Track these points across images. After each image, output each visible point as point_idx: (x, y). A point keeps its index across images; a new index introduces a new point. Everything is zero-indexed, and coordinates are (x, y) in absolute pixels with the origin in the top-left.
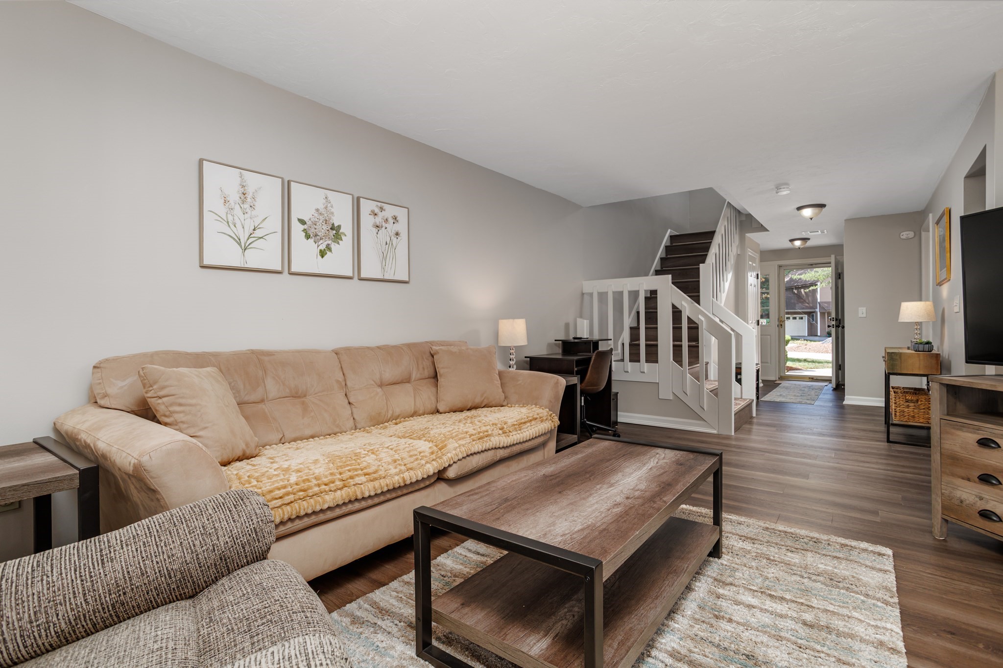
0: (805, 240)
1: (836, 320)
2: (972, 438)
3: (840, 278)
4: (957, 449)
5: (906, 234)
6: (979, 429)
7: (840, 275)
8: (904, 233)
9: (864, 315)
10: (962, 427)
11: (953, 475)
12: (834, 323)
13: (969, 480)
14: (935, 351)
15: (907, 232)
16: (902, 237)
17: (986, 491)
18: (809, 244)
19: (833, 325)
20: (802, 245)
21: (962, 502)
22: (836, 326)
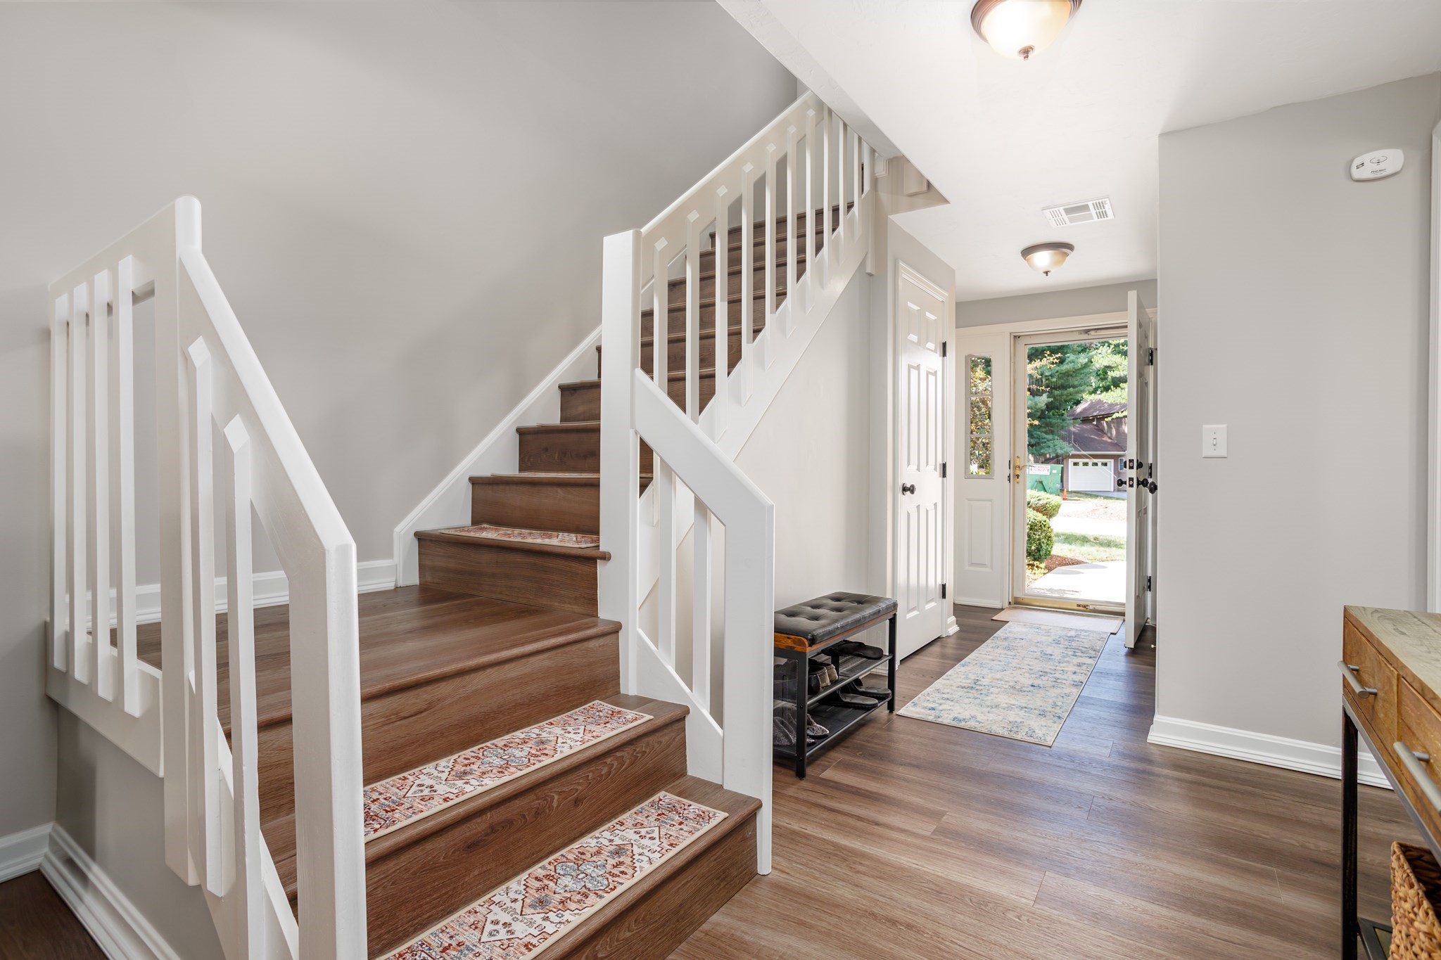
1: (1140, 465)
3: (1151, 362)
5: (1374, 164)
7: (1151, 355)
8: (1366, 158)
12: (1133, 473)
15: (1378, 154)
16: (1357, 174)
19: (1131, 479)
22: (1139, 483)
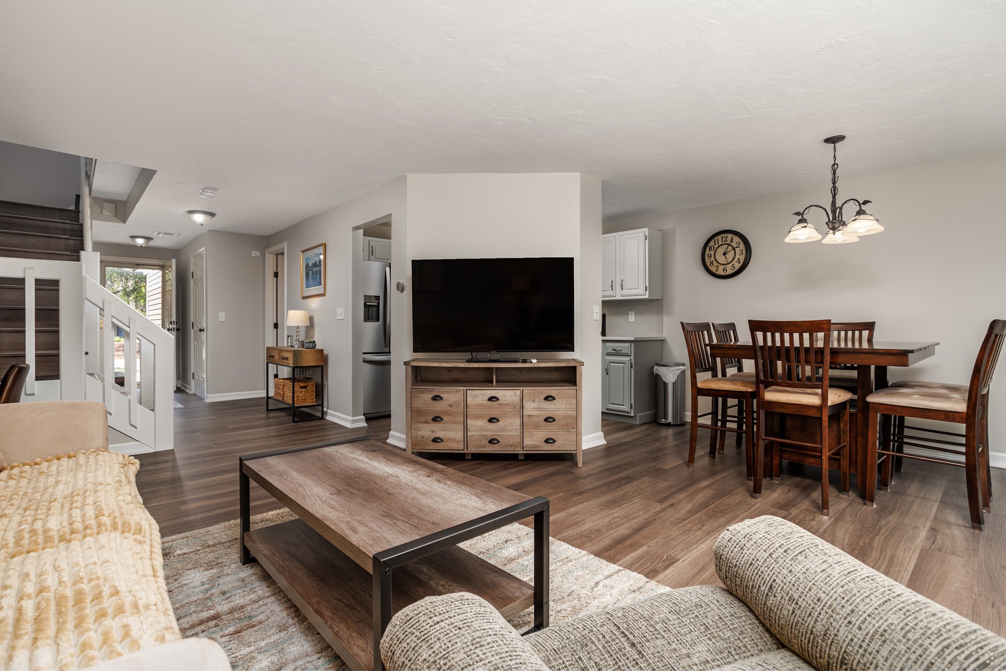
0: (148, 239)
2: (428, 396)
4: (420, 405)
5: (256, 253)
6: (432, 390)
8: (254, 252)
9: (224, 320)
10: (423, 391)
11: (418, 422)
13: (427, 423)
14: (318, 347)
15: (256, 252)
16: (252, 255)
17: (436, 426)
18: (152, 243)
19: (174, 328)
20: (144, 244)
21: (423, 437)
